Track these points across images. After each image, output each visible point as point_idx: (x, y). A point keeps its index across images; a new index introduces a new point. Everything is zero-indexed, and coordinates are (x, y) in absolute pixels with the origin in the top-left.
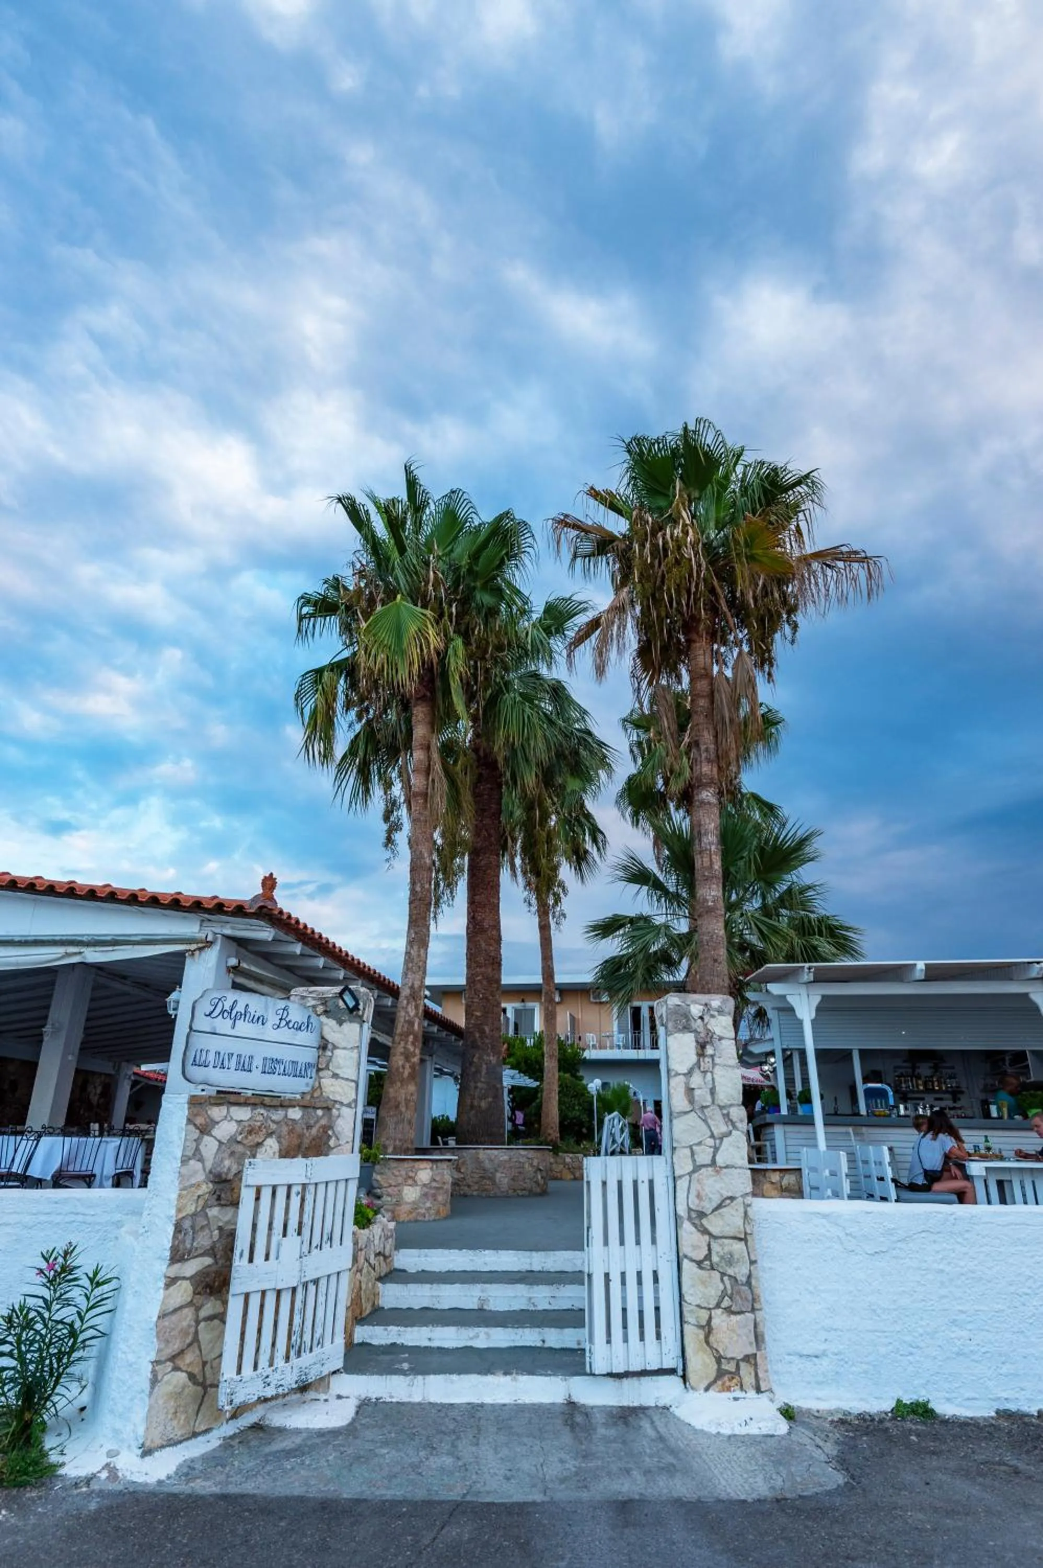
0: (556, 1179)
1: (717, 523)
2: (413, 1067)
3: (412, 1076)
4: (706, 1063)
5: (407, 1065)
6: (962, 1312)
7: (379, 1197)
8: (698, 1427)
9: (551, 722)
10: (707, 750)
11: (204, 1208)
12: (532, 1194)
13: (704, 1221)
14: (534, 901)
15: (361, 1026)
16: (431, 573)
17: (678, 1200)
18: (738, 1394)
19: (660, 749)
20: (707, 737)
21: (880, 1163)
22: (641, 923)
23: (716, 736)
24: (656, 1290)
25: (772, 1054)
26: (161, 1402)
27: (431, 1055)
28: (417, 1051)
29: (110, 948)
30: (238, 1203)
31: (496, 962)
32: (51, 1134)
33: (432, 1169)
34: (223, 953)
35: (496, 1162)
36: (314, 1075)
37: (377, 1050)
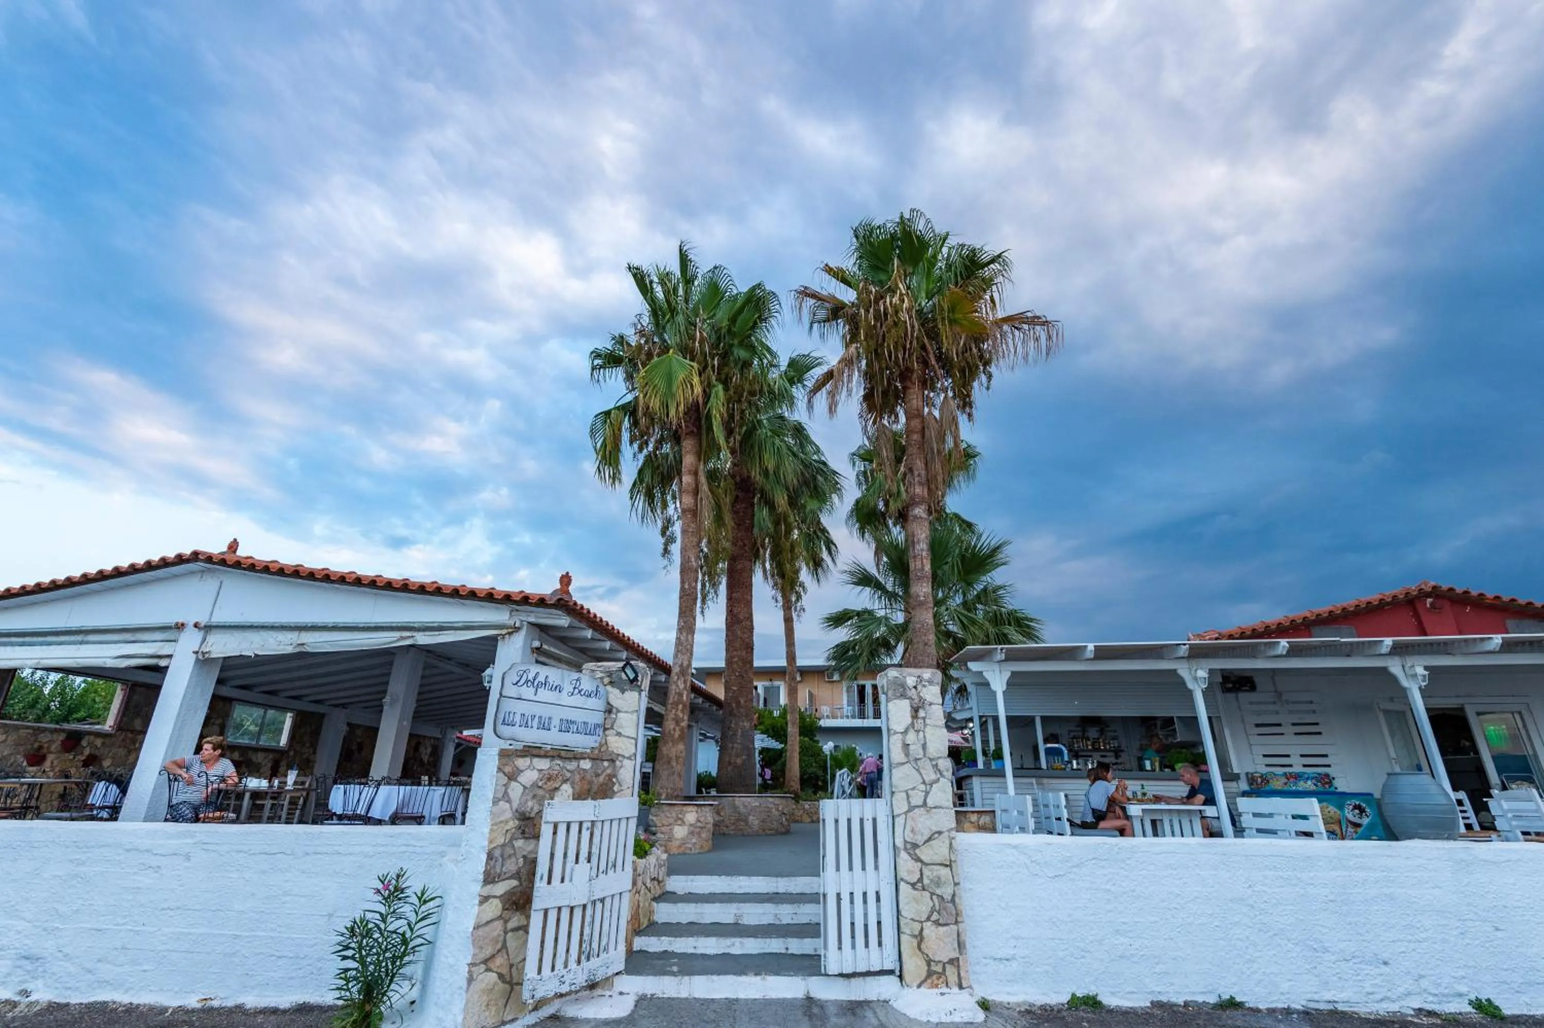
0: (797, 821)
1: (927, 294)
2: (682, 730)
3: (682, 737)
4: (919, 724)
5: (677, 729)
6: (1124, 923)
7: (654, 834)
8: (912, 1017)
9: (794, 455)
10: (919, 475)
11: (511, 840)
12: (778, 833)
13: (917, 851)
14: (780, 598)
15: (640, 694)
16: (698, 333)
17: (896, 834)
18: (945, 990)
19: (880, 476)
20: (919, 465)
21: (1058, 806)
22: (866, 616)
23: (926, 464)
24: (878, 908)
25: (971, 720)
26: (476, 996)
27: (697, 722)
28: (686, 718)
29: (437, 633)
30: (539, 837)
31: (749, 648)
32: (389, 784)
33: (697, 812)
34: (529, 638)
35: (749, 807)
36: (601, 733)
37: (653, 718)
